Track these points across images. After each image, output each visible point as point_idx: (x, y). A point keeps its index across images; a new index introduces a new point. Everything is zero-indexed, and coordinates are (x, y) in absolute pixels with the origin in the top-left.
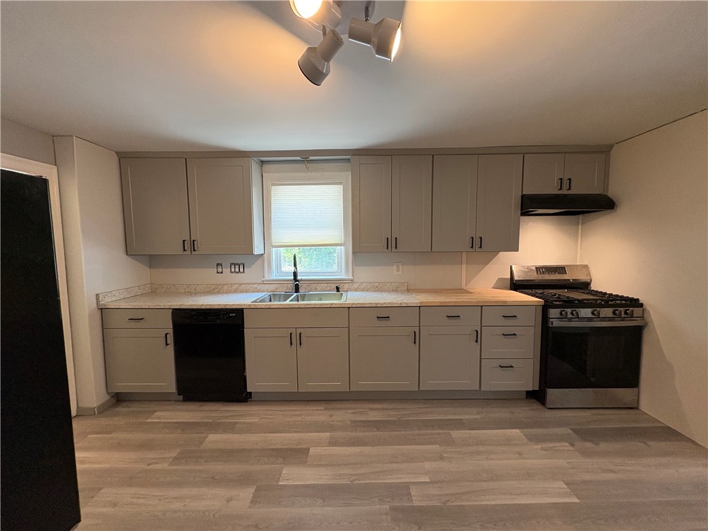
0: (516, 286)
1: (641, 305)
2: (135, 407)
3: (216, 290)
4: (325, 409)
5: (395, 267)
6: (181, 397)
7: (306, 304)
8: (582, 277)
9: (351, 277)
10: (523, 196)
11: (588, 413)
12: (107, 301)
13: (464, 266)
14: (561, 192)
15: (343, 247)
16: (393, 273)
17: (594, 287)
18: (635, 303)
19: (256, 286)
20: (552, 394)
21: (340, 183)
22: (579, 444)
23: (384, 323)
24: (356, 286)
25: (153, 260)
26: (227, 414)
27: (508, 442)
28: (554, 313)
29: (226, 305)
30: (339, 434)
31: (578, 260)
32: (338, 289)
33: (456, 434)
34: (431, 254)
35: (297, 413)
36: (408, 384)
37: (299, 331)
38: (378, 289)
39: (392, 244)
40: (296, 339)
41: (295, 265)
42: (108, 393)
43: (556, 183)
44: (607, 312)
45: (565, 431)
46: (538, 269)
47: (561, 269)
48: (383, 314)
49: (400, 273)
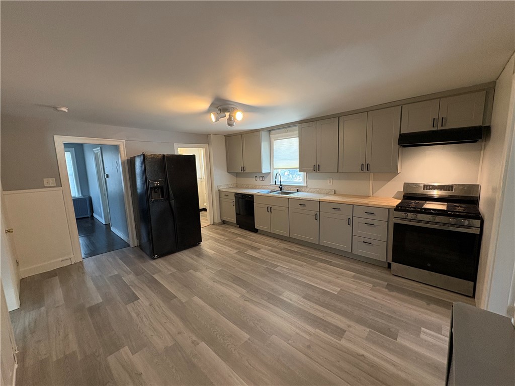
0: (404, 197)
2: (227, 226)
3: (254, 188)
5: (329, 181)
6: (238, 226)
7: (273, 195)
10: (401, 135)
12: (221, 188)
13: (371, 182)
16: (327, 184)
20: (395, 266)
23: (303, 208)
24: (308, 190)
25: (237, 175)
31: (478, 181)
32: (298, 190)
36: (313, 239)
37: (270, 206)
38: (319, 192)
39: (317, 168)
40: (269, 210)
42: (221, 220)
43: (431, 123)
48: (302, 204)
49: (331, 184)
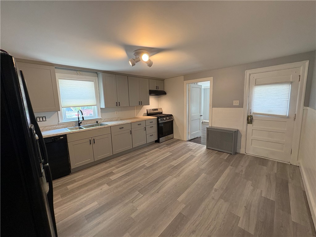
0: (148, 114)
1: (173, 116)
4: (106, 164)
5: (116, 112)
7: (95, 128)
8: (161, 111)
9: (100, 117)
10: (150, 90)
11: (167, 141)
13: (135, 110)
14: (156, 90)
15: (96, 106)
16: (115, 114)
17: (163, 113)
18: (171, 115)
19: (55, 126)
20: (161, 139)
21: (93, 81)
22: (168, 146)
23: (122, 130)
26: (66, 180)
27: (157, 151)
28: (160, 119)
29: (57, 134)
30: (118, 166)
31: (160, 107)
32: (97, 122)
33: (146, 154)
34: (130, 107)
35: (95, 168)
37: (93, 138)
39: (118, 104)
40: (92, 142)
41: (82, 114)
43: (156, 87)
44: (168, 118)
45: (165, 145)
46: (153, 109)
47: (157, 109)
48: (121, 127)
